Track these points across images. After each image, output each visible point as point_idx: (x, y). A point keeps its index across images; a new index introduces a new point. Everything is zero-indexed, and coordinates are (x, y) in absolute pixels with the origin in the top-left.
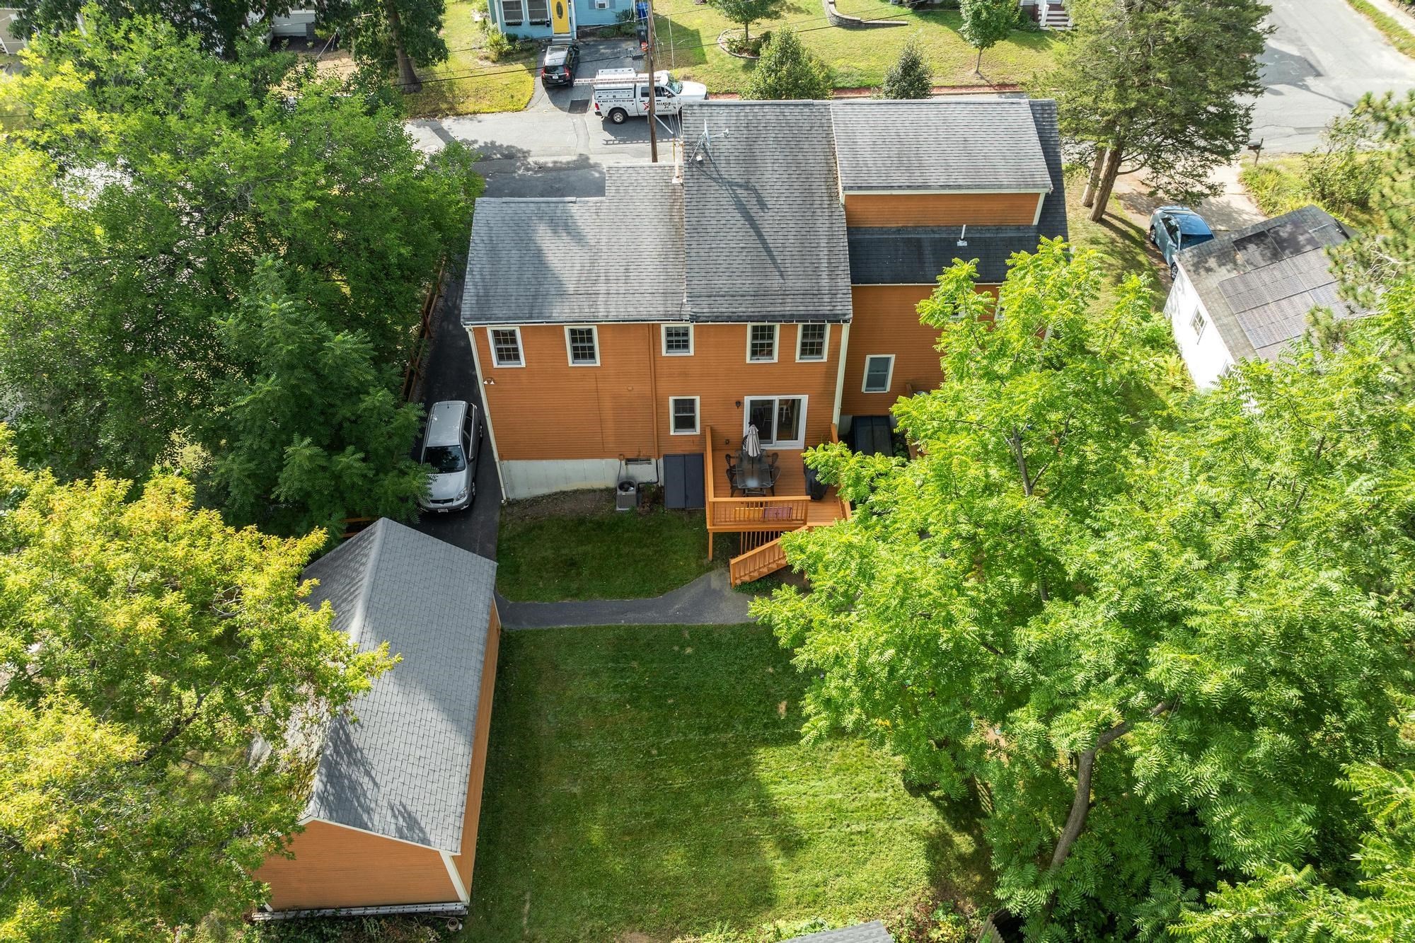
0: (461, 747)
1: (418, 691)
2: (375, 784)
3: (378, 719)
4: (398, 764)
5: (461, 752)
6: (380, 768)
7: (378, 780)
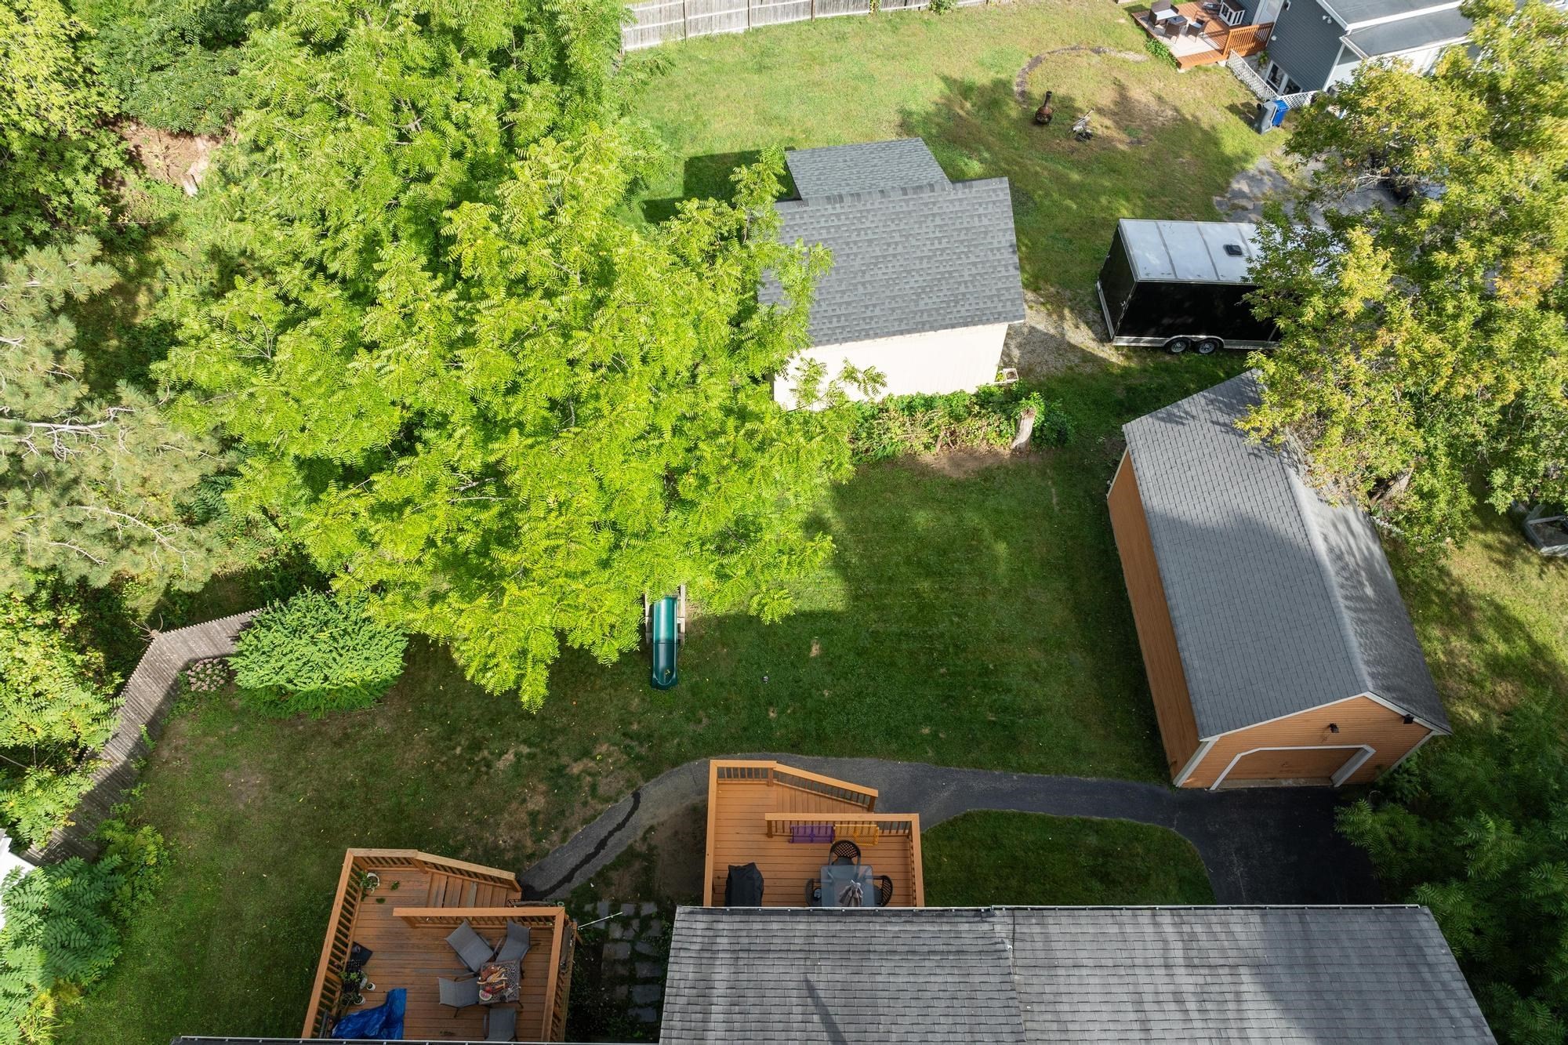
0: (1155, 504)
1: (1221, 522)
2: (1218, 423)
3: (1244, 473)
4: (1206, 452)
5: (1154, 499)
6: (1220, 437)
7: (1218, 428)
